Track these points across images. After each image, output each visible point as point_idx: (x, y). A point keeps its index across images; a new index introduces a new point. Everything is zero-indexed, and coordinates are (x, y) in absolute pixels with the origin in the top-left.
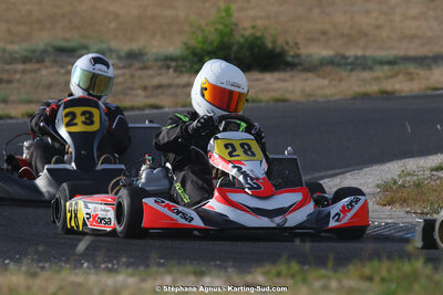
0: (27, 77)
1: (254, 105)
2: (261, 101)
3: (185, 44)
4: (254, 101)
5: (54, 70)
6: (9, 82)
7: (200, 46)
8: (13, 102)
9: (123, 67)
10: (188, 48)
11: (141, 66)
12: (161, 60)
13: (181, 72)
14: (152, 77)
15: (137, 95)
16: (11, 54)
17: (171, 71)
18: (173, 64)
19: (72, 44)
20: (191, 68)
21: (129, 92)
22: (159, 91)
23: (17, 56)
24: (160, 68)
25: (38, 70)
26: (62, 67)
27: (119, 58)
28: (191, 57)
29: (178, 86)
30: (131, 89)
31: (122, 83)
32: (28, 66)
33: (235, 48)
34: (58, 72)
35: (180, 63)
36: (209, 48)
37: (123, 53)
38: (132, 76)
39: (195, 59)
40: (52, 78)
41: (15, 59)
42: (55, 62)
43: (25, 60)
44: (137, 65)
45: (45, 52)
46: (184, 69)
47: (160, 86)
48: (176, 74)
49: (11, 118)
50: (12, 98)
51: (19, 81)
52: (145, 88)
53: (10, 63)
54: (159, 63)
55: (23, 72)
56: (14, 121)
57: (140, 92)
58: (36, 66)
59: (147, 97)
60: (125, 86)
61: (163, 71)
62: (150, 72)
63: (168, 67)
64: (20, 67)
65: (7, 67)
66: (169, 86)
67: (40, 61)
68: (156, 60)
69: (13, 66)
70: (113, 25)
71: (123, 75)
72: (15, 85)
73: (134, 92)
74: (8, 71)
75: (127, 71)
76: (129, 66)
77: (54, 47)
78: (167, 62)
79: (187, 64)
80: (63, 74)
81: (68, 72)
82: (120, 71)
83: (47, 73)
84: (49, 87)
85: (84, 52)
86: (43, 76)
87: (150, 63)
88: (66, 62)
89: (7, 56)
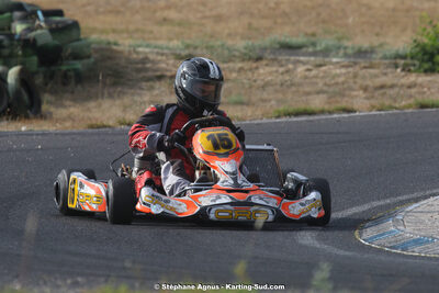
3: (415, 41)
5: (274, 69)
7: (430, 43)
9: (343, 66)
10: (418, 45)
11: (367, 65)
12: (391, 58)
13: (409, 71)
14: (376, 76)
15: (356, 96)
16: (228, 49)
17: (399, 70)
18: (402, 62)
19: (300, 40)
20: (420, 68)
21: (347, 92)
23: (237, 54)
24: (388, 66)
25: (257, 68)
26: (282, 66)
27: (346, 55)
28: (420, 55)
29: (402, 85)
30: (354, 90)
31: (343, 83)
32: (246, 65)
34: (277, 71)
35: (409, 61)
37: (350, 51)
38: (355, 76)
39: (426, 57)
40: (270, 78)
41: (234, 56)
42: (274, 60)
43: (245, 57)
44: (362, 62)
45: (265, 49)
46: (412, 68)
47: (382, 87)
48: (403, 73)
51: (234, 81)
52: (365, 89)
53: (230, 61)
54: (387, 61)
55: (241, 69)
57: (361, 92)
58: (254, 65)
59: (367, 98)
60: (345, 86)
61: (389, 70)
62: (371, 71)
63: (396, 66)
64: (240, 65)
66: (392, 86)
67: (259, 59)
68: (385, 57)
69: (231, 65)
70: (350, 20)
71: (345, 74)
73: (355, 93)
75: (350, 69)
76: (355, 63)
77: (279, 43)
78: (396, 60)
79: (417, 63)
80: (282, 74)
81: (287, 71)
82: (343, 71)
83: (265, 72)
84: (263, 87)
85: (311, 50)
86: (259, 75)
87: (377, 61)
88: (288, 60)
89: (226, 52)
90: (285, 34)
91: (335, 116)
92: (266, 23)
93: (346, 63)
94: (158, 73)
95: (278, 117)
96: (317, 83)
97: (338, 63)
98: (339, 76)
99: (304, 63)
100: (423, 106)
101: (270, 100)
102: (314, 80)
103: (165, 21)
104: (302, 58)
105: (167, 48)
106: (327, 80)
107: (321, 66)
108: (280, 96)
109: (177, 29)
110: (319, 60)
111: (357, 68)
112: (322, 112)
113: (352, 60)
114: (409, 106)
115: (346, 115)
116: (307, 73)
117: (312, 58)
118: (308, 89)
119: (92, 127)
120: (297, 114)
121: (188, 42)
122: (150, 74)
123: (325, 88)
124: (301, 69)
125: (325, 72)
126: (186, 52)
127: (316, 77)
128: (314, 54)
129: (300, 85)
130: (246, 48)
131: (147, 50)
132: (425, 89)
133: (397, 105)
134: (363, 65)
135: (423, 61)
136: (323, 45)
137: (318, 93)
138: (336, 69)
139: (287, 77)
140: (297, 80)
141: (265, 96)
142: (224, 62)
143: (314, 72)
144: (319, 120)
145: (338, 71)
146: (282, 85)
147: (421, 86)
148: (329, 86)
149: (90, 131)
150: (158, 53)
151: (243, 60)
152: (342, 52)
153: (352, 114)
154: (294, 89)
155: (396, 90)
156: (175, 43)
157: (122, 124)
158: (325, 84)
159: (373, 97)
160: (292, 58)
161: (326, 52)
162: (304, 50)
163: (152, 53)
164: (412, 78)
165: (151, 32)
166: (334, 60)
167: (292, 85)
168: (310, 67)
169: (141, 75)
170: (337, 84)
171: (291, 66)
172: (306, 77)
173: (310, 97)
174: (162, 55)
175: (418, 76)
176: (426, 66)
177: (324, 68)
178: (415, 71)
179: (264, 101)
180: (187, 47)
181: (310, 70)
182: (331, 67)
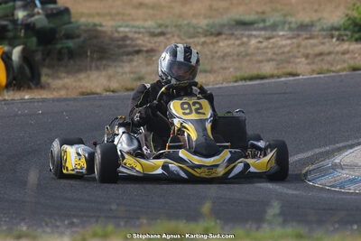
3: (347, 15)
5: (231, 42)
10: (349, 19)
11: (308, 36)
12: (327, 30)
13: (343, 40)
14: (315, 45)
15: (299, 63)
16: (194, 28)
17: (334, 40)
18: (337, 33)
20: (352, 37)
21: (292, 60)
22: (320, 58)
23: (200, 30)
24: (325, 38)
25: (217, 42)
26: (238, 39)
27: (290, 29)
28: (351, 27)
29: (337, 53)
30: (296, 57)
31: (289, 52)
32: (209, 39)
34: (234, 44)
35: (342, 32)
37: (293, 26)
38: (299, 46)
39: (356, 29)
40: (228, 50)
41: (198, 32)
42: (232, 34)
43: (208, 33)
44: (305, 35)
45: (223, 26)
46: (345, 38)
47: (321, 54)
48: (338, 42)
52: (307, 56)
53: (194, 36)
54: (324, 33)
55: (204, 43)
57: (303, 59)
58: (215, 39)
59: (308, 64)
60: (291, 54)
61: (326, 40)
62: (312, 41)
63: (332, 37)
64: (203, 39)
66: (329, 53)
67: (219, 34)
68: (323, 30)
69: (196, 40)
71: (290, 45)
73: (299, 60)
75: (295, 41)
76: (298, 35)
77: (235, 21)
78: (333, 32)
79: (349, 33)
80: (239, 45)
81: (243, 44)
82: (289, 42)
83: (224, 45)
84: (223, 57)
85: (261, 25)
86: (220, 47)
87: (316, 33)
88: (242, 35)
89: (191, 30)
90: (239, 13)
91: (283, 79)
92: (223, 5)
93: (291, 35)
94: (137, 49)
95: (236, 81)
96: (267, 53)
97: (283, 35)
98: (285, 46)
99: (256, 37)
100: (355, 69)
101: (229, 68)
102: (265, 50)
103: (141, 5)
104: (254, 33)
105: (143, 28)
106: (276, 50)
107: (269, 38)
108: (237, 64)
109: (151, 12)
110: (268, 34)
111: (300, 39)
112: (272, 76)
113: (296, 33)
114: (344, 70)
115: (291, 78)
116: (259, 45)
117: (263, 33)
118: (259, 58)
119: (83, 94)
120: (251, 79)
121: (160, 22)
122: (130, 49)
123: (274, 57)
124: (253, 42)
125: (273, 43)
126: (159, 30)
127: (266, 47)
128: (265, 29)
129: (253, 54)
130: (207, 25)
131: (127, 29)
132: (356, 55)
133: (333, 69)
134: (304, 36)
135: (354, 32)
136: (272, 21)
137: (269, 60)
138: (282, 40)
139: (242, 49)
140: (250, 51)
141: (225, 64)
142: (190, 37)
143: (265, 44)
144: (269, 83)
145: (284, 42)
146: (238, 55)
147: (353, 52)
148: (277, 54)
149: (82, 97)
150: (135, 32)
151: (206, 36)
152: (287, 27)
153: (297, 78)
154: (248, 58)
155: (333, 56)
156: (150, 24)
157: (107, 91)
158: (274, 54)
159: (313, 63)
160: (247, 33)
161: (274, 27)
162: (256, 26)
163: (130, 32)
164: (345, 46)
165: (129, 15)
166: (281, 33)
167: (247, 55)
168: (260, 39)
169: (122, 50)
170: (283, 53)
171: (245, 39)
172: (258, 48)
173: (262, 65)
174: (139, 33)
175: (350, 45)
176: (357, 36)
177: (272, 41)
178: (347, 40)
179: (225, 69)
180: (160, 26)
181: (260, 42)
182: (279, 39)
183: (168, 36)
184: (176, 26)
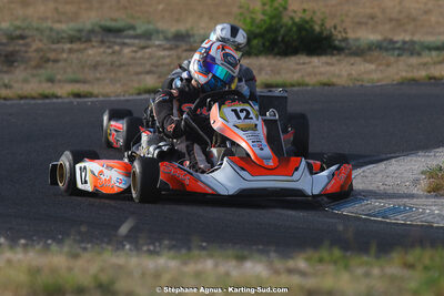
0: (74, 56)
1: (301, 88)
2: (307, 85)
4: (299, 85)
5: (102, 50)
6: (56, 61)
8: (60, 81)
9: (170, 49)
11: (188, 47)
16: (58, 33)
19: (120, 24)
23: (64, 35)
25: (85, 49)
26: (109, 47)
27: (166, 39)
31: (169, 64)
32: (75, 46)
33: (282, 31)
34: (104, 52)
36: (257, 31)
37: (170, 35)
38: (179, 58)
40: (98, 59)
41: (63, 38)
42: (102, 42)
43: (74, 39)
44: (184, 46)
45: (92, 32)
49: (57, 97)
50: (59, 77)
51: (66, 60)
53: (58, 42)
55: (71, 51)
56: (60, 100)
58: (83, 46)
64: (68, 46)
65: (54, 46)
67: (88, 40)
69: (60, 46)
70: (161, 7)
71: (169, 56)
72: (61, 64)
74: (55, 50)
75: (173, 52)
76: (177, 47)
77: (101, 27)
80: (110, 54)
81: (114, 52)
82: (166, 53)
83: (94, 53)
84: (95, 67)
85: (131, 32)
86: (89, 56)
87: (197, 45)
88: (115, 43)
89: (54, 35)
93: (168, 46)
95: (139, 94)
96: (144, 64)
97: (159, 46)
98: (163, 57)
99: (133, 45)
100: (269, 86)
102: (142, 61)
104: (127, 41)
106: (154, 61)
107: (144, 48)
108: (112, 75)
110: (142, 43)
111: (180, 50)
113: (173, 43)
116: (133, 54)
117: (137, 41)
118: (139, 69)
121: (18, 23)
123: (154, 69)
124: (127, 51)
125: (150, 54)
126: (18, 33)
127: (142, 58)
128: (136, 37)
129: (129, 64)
130: (72, 30)
136: (143, 28)
137: (148, 73)
138: (158, 52)
139: (115, 58)
140: (124, 61)
141: (98, 75)
142: (53, 43)
143: (139, 54)
145: (162, 53)
146: (112, 65)
148: (157, 67)
151: (71, 42)
152: (161, 36)
154: (124, 68)
156: (5, 25)
158: (153, 65)
160: (118, 40)
161: (147, 36)
162: (126, 33)
166: (157, 43)
167: (120, 66)
168: (135, 49)
170: (163, 65)
171: (117, 48)
172: (134, 58)
173: (143, 76)
177: (147, 50)
179: (98, 79)
180: (18, 28)
181: (135, 52)
182: (154, 49)
183: (28, 40)
184: (37, 29)
